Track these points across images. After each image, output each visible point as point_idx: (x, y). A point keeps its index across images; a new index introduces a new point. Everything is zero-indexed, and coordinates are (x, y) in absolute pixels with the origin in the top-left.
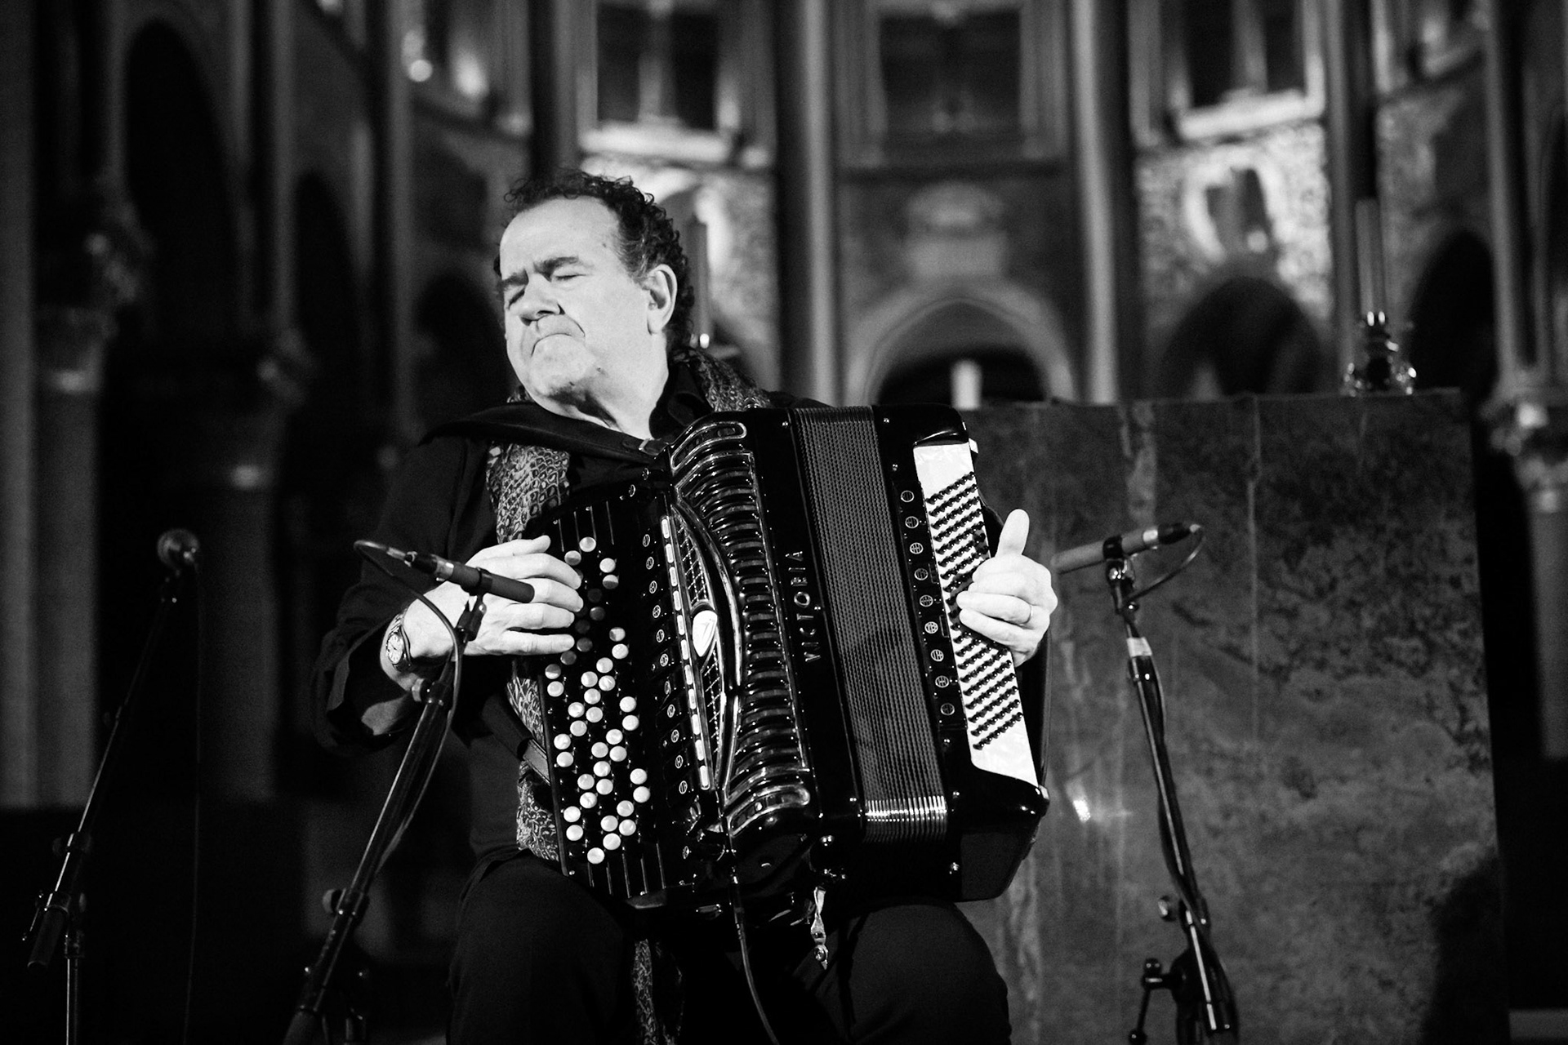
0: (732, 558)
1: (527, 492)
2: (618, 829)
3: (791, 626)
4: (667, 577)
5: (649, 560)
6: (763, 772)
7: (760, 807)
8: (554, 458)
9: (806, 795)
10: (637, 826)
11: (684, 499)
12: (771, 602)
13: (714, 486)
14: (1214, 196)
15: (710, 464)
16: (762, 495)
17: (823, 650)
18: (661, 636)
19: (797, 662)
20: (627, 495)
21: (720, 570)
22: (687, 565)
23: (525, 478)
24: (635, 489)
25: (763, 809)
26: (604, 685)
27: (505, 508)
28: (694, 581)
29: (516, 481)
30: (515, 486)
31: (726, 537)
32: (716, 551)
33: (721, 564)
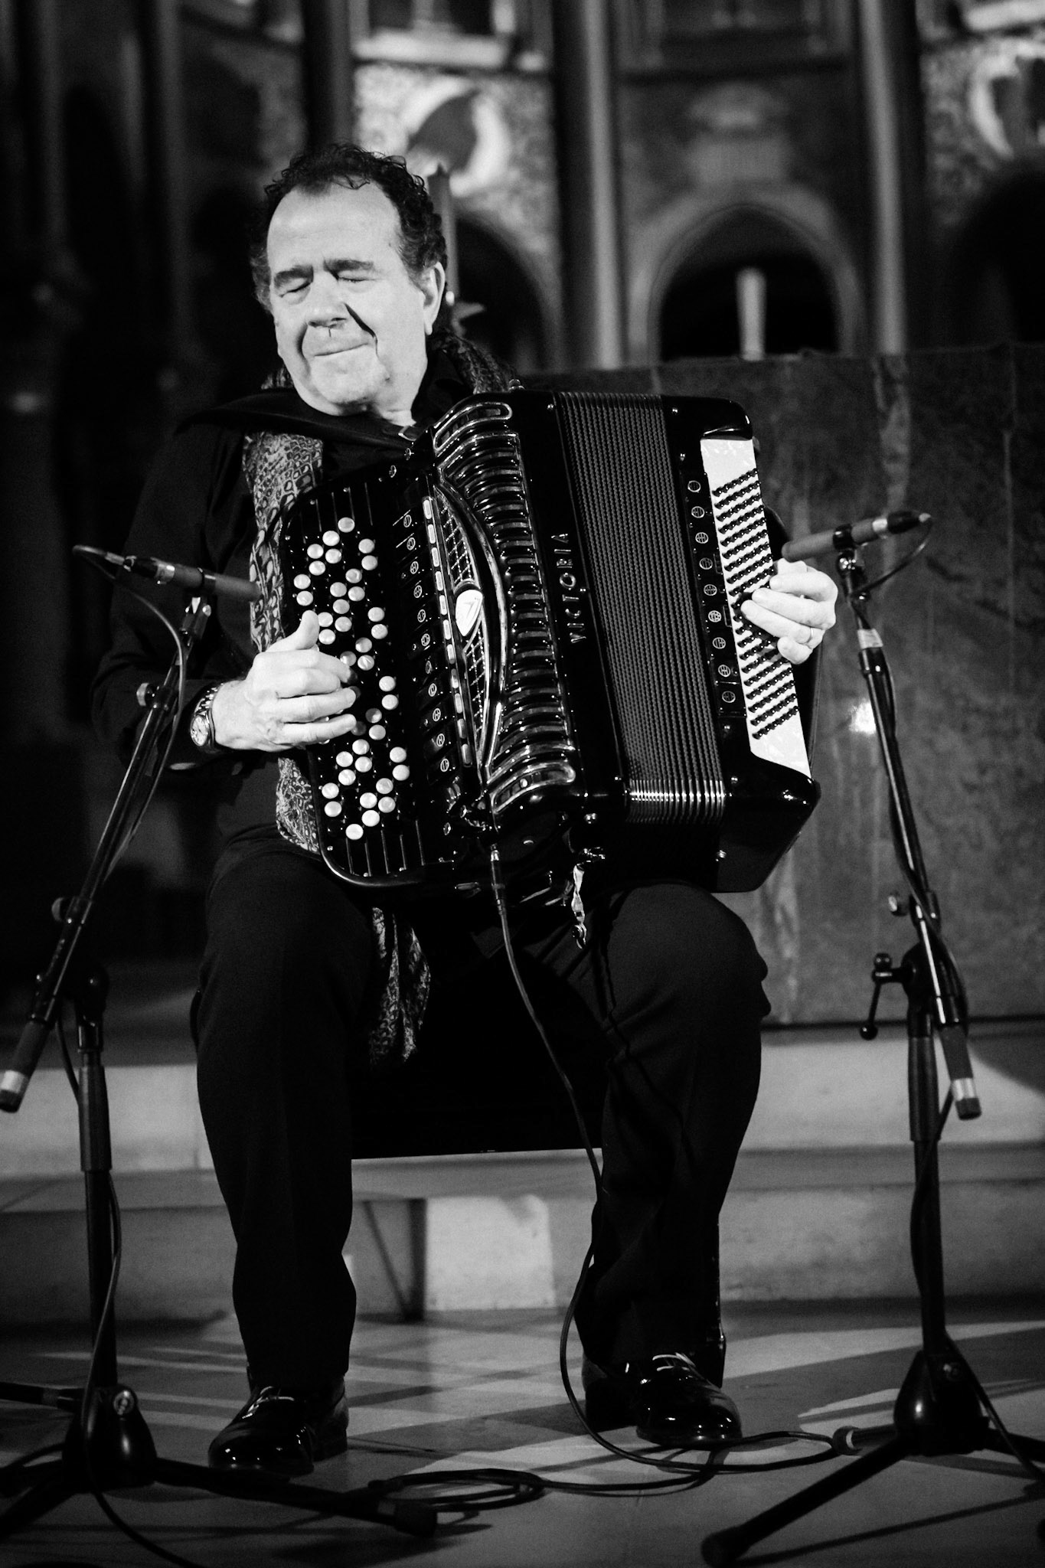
0: (498, 538)
2: (376, 806)
3: (557, 607)
4: (429, 557)
5: (410, 540)
6: (527, 750)
7: (525, 783)
8: (307, 442)
9: (572, 773)
10: (396, 804)
11: (446, 479)
12: (537, 582)
13: (477, 467)
15: (472, 445)
16: (527, 476)
17: (588, 631)
18: (422, 616)
19: (564, 645)
20: (386, 476)
21: (485, 550)
22: (450, 545)
23: (279, 460)
24: (395, 471)
25: (528, 786)
26: (362, 664)
27: (261, 490)
28: (458, 561)
29: (270, 464)
30: (270, 468)
31: (490, 517)
32: (480, 531)
33: (486, 543)
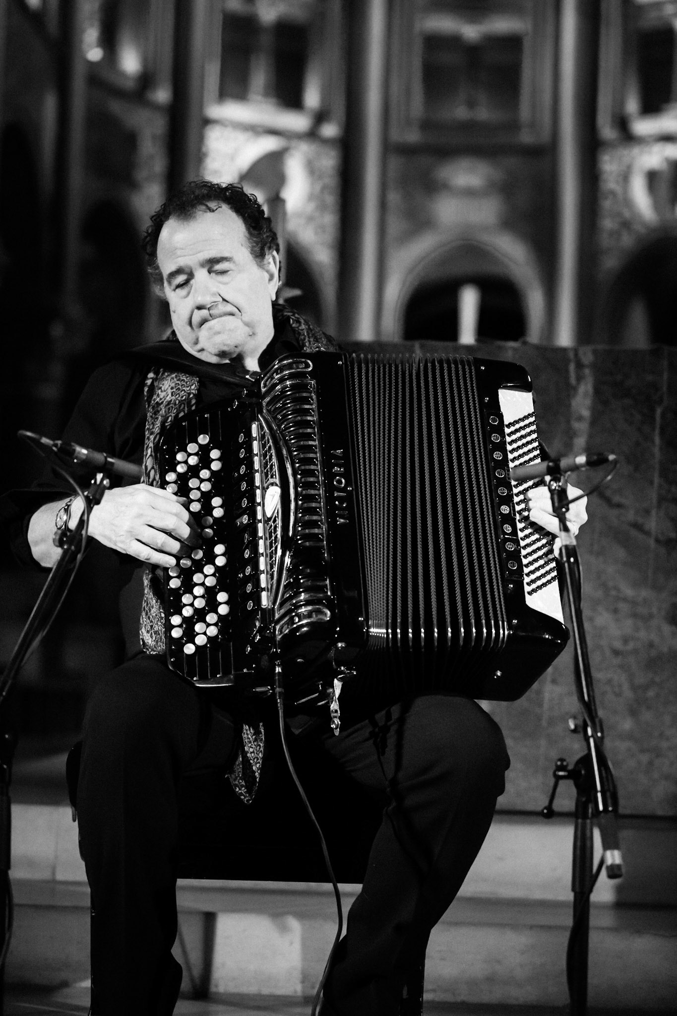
0: (295, 451)
1: (166, 406)
2: (205, 632)
3: (330, 500)
4: (252, 463)
5: (241, 451)
6: (303, 596)
7: (297, 620)
8: (186, 383)
9: (328, 613)
10: (219, 630)
11: (268, 410)
12: (318, 482)
13: (288, 401)
14: (652, 177)
15: (286, 386)
16: (319, 410)
17: (350, 517)
18: (245, 503)
19: (332, 525)
20: (231, 407)
21: (285, 459)
22: (265, 456)
23: (167, 397)
24: (237, 403)
25: (299, 621)
28: (269, 467)
29: (161, 399)
31: (292, 437)
32: (284, 446)
33: (287, 455)
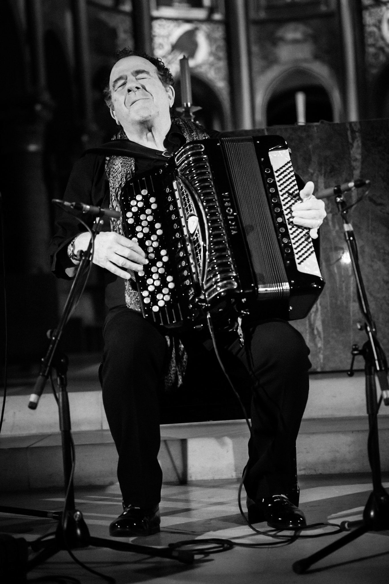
0: (202, 196)
1: (120, 173)
2: (163, 299)
3: (226, 221)
4: (176, 204)
5: (169, 197)
6: (219, 276)
8: (129, 160)
9: (236, 284)
10: (170, 297)
11: (181, 174)
12: (218, 212)
13: (193, 169)
15: (190, 161)
16: (212, 172)
17: (238, 229)
18: (176, 226)
19: (229, 234)
20: (158, 173)
22: (184, 199)
23: (119, 168)
24: (162, 171)
25: (220, 290)
26: (154, 245)
27: (112, 180)
28: (188, 205)
29: (116, 170)
30: (115, 171)
31: (199, 188)
32: (195, 194)
33: (198, 199)
